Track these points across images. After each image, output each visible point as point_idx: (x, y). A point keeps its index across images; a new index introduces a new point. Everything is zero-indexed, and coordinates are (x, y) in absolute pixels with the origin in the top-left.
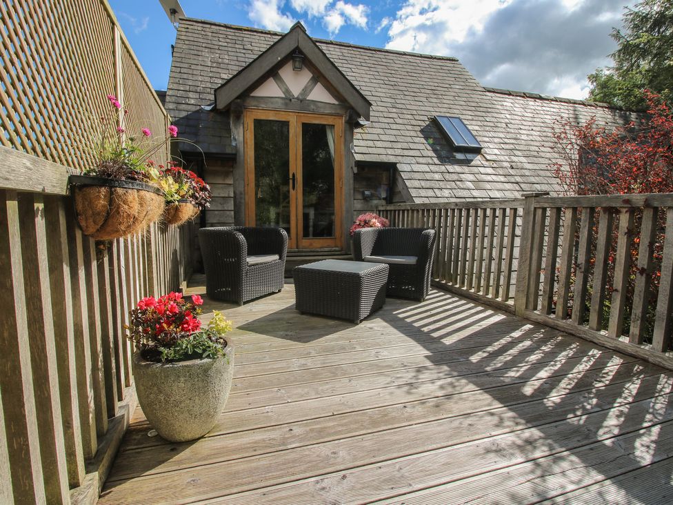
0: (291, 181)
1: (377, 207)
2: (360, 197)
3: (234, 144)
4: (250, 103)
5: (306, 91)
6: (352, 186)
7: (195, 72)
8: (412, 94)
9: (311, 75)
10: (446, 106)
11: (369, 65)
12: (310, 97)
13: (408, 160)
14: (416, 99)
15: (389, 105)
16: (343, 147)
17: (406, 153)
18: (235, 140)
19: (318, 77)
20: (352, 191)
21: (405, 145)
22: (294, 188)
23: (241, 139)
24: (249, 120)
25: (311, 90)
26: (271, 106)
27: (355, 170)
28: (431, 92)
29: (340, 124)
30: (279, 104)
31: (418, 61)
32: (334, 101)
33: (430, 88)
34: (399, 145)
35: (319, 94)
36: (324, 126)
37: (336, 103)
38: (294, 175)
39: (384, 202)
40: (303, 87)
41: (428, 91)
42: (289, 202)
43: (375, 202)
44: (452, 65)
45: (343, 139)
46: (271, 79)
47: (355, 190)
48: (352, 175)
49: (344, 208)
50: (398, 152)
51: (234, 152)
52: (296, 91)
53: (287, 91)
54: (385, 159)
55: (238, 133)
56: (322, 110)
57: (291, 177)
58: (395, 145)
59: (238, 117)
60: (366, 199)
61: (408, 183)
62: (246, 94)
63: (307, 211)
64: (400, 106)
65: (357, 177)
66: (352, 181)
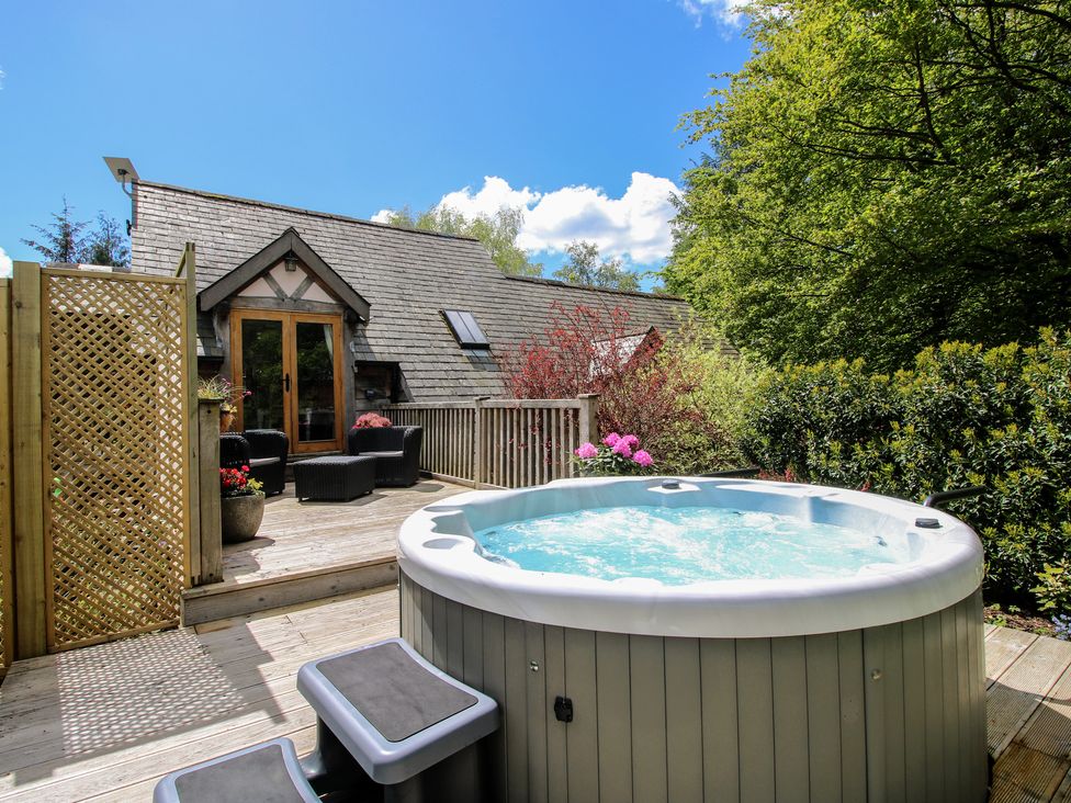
0: (285, 383)
1: (380, 406)
2: (363, 396)
3: (219, 345)
4: (236, 303)
5: (300, 291)
6: (353, 386)
7: (162, 258)
8: (422, 283)
9: (305, 275)
10: (459, 296)
11: (375, 247)
12: (305, 297)
13: (411, 358)
14: (427, 288)
15: (395, 296)
16: (341, 345)
17: (410, 350)
18: (221, 341)
19: (313, 277)
20: (353, 391)
21: (410, 343)
22: (287, 390)
23: (228, 339)
24: (236, 320)
25: (306, 290)
26: (262, 306)
27: (356, 369)
28: (444, 280)
29: (338, 323)
30: (271, 304)
31: (432, 241)
32: (331, 301)
33: (443, 275)
34: (403, 343)
35: (315, 294)
36: (321, 326)
37: (334, 302)
38: (287, 375)
39: (389, 401)
40: (297, 286)
41: (441, 279)
42: (282, 403)
43: (379, 401)
44: (471, 247)
45: (341, 339)
46: (262, 279)
47: (356, 389)
48: (352, 375)
49: (345, 408)
50: (402, 350)
51: (220, 355)
52: (289, 291)
53: (279, 291)
54: (387, 358)
55: (224, 334)
56: (318, 310)
57: (284, 378)
58: (398, 342)
59: (224, 318)
60: (369, 398)
61: (410, 383)
62: (234, 295)
63: (302, 412)
64: (407, 297)
65: (357, 377)
66: (353, 380)
